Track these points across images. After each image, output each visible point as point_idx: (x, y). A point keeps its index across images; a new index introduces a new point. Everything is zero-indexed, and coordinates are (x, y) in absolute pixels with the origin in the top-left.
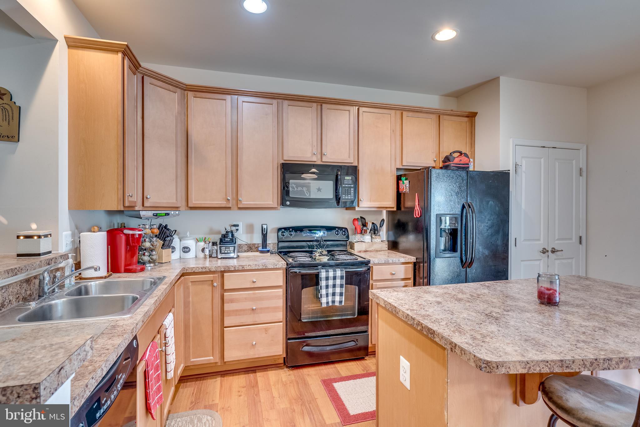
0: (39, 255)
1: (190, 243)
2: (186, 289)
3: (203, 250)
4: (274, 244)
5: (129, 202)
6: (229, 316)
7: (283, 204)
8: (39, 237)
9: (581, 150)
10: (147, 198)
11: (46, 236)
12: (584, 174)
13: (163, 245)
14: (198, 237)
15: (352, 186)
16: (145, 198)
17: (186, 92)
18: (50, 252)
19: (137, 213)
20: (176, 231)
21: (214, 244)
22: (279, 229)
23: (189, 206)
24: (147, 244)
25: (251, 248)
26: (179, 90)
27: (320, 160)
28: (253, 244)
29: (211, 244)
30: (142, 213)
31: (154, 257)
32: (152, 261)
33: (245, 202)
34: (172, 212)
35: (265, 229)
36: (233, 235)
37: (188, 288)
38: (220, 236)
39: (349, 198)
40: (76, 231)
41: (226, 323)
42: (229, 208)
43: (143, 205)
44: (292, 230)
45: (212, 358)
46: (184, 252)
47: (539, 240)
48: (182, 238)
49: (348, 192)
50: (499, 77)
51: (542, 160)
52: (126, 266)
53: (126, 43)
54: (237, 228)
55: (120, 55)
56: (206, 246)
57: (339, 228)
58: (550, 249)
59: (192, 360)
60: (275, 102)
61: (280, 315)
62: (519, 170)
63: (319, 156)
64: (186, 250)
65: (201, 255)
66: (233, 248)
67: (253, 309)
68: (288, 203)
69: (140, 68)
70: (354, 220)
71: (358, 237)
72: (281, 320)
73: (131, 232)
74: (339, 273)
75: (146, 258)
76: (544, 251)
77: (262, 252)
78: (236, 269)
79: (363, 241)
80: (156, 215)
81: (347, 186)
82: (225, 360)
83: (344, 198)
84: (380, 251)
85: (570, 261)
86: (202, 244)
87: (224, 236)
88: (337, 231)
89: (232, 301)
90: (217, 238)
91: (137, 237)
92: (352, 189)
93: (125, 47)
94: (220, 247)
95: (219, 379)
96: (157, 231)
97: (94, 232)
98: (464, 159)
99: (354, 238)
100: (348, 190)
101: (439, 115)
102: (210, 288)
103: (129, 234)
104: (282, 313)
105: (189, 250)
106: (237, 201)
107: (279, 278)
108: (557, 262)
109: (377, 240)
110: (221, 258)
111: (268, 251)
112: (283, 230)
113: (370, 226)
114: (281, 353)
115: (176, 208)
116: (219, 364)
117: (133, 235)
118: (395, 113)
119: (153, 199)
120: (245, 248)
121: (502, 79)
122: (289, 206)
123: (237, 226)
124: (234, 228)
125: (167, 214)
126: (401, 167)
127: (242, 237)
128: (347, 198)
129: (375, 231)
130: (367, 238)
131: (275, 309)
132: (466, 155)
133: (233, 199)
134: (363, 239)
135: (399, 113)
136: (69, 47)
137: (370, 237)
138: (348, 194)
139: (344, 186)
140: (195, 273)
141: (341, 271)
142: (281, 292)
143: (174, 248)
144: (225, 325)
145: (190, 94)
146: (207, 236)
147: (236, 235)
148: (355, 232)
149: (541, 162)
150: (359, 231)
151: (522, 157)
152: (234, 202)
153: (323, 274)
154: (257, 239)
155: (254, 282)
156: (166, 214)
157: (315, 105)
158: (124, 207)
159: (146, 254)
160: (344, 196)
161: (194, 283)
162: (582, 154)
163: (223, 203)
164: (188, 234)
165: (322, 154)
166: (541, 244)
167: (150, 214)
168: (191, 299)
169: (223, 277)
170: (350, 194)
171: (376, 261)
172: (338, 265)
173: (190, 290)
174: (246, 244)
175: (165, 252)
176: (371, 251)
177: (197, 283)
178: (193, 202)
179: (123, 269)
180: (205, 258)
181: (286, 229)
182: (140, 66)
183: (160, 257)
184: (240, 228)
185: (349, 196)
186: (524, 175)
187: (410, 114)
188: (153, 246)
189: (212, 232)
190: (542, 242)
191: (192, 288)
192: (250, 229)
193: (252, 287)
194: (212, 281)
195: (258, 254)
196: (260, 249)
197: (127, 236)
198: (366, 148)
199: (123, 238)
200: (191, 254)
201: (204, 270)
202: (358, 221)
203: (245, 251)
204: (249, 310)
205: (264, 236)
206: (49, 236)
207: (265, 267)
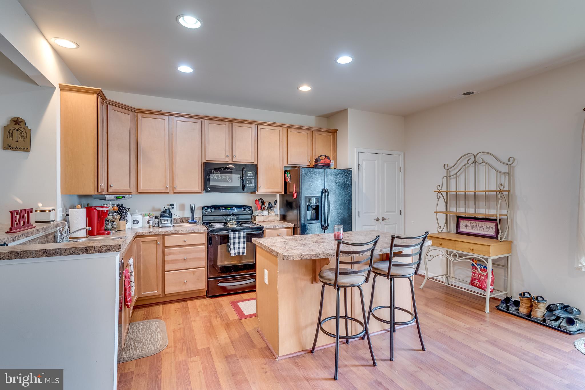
0: (50, 222)
1: (139, 217)
2: (139, 246)
3: (148, 222)
4: (199, 218)
5: (101, 189)
6: (168, 264)
7: (205, 190)
9: (400, 155)
10: (110, 186)
11: (52, 210)
12: (403, 170)
13: (121, 218)
14: (145, 213)
15: (253, 178)
16: (109, 187)
17: (136, 113)
18: (54, 220)
19: (104, 196)
20: (129, 209)
21: (156, 217)
22: (203, 207)
23: (139, 191)
24: (110, 217)
25: (183, 220)
26: (131, 113)
27: (231, 160)
28: (184, 218)
29: (154, 218)
30: (107, 197)
31: (115, 226)
32: (114, 228)
33: (179, 189)
34: (127, 196)
35: (193, 207)
36: (170, 212)
37: (140, 246)
38: (161, 212)
39: (251, 186)
40: (64, 208)
41: (166, 268)
42: (167, 193)
43: (108, 191)
44: (213, 208)
45: (157, 292)
46: (134, 223)
47: (374, 212)
48: (133, 214)
49: (250, 182)
50: (348, 109)
51: (376, 161)
52: (97, 231)
53: (100, 89)
54: (172, 207)
55: (96, 95)
56: (150, 219)
57: (245, 206)
58: (381, 219)
59: (143, 293)
60: (199, 121)
61: (203, 263)
62: (361, 168)
63: (231, 158)
64: (136, 222)
65: (147, 225)
66: (170, 220)
67: (185, 259)
68: (209, 189)
69: (106, 100)
70: (256, 200)
71: (259, 212)
72: (204, 266)
73: (101, 209)
74: (242, 234)
75: (110, 227)
76: (378, 220)
77: (191, 223)
78: (173, 233)
79: (262, 215)
80: (116, 198)
81: (249, 178)
82: (166, 293)
83: (247, 186)
84: (273, 221)
85: (394, 225)
86: (147, 218)
87: (164, 212)
88: (244, 208)
89: (170, 254)
90: (158, 214)
91: (105, 212)
92: (253, 180)
93: (99, 91)
94: (161, 219)
95: (161, 307)
96: (116, 209)
97: (78, 208)
98: (327, 161)
99: (257, 213)
100: (250, 181)
101: (312, 131)
102: (155, 246)
103: (100, 210)
104: (204, 261)
105: (138, 222)
106: (173, 188)
107: (202, 239)
108: (386, 226)
109: (272, 214)
110: (162, 227)
111: (195, 222)
112: (206, 208)
113: (267, 205)
114: (204, 288)
115: (130, 193)
116: (161, 296)
117: (103, 211)
118: (283, 130)
119: (115, 186)
120: (179, 221)
121: (349, 110)
122: (210, 191)
123: (173, 205)
124: (170, 207)
125: (124, 197)
126: (287, 165)
127: (176, 213)
128: (249, 186)
129: (270, 208)
130: (265, 213)
131: (200, 259)
132: (328, 158)
133: (170, 187)
134: (262, 214)
135: (285, 129)
136: (62, 91)
137: (267, 212)
138: (250, 183)
139: (247, 178)
140: (144, 236)
141: (244, 233)
142: (203, 248)
143: (127, 221)
144: (166, 270)
145: (139, 115)
146: (151, 213)
147: (172, 211)
148: (257, 209)
149: (375, 163)
150: (259, 208)
151: (363, 160)
152: (171, 189)
153: (232, 235)
154: (187, 214)
155: (185, 241)
156: (122, 197)
157: (227, 123)
158: (98, 192)
159: (110, 224)
160: (247, 184)
161: (144, 242)
162: (401, 158)
163: (163, 190)
164: (137, 211)
165: (232, 157)
166: (376, 215)
167: (112, 197)
168: (141, 253)
169: (164, 238)
170: (252, 183)
171: (268, 227)
172: (242, 230)
173: (141, 247)
174: (179, 218)
175: (122, 223)
176: (267, 222)
177: (146, 242)
178: (142, 189)
179: (96, 233)
180: (150, 227)
181: (208, 207)
182: (106, 99)
183: (119, 226)
184: (175, 207)
185: (251, 184)
186: (364, 171)
187: (293, 130)
188: (114, 218)
189: (154, 210)
190: (376, 214)
191: (142, 246)
192: (182, 207)
193: (184, 244)
194: (156, 241)
195: (188, 224)
196: (190, 221)
197: (99, 211)
198: (263, 153)
199: (96, 212)
200: (140, 225)
201: (151, 234)
202: (258, 201)
203: (179, 223)
204: (182, 259)
205: (193, 212)
206: (47, 211)
207: (192, 232)
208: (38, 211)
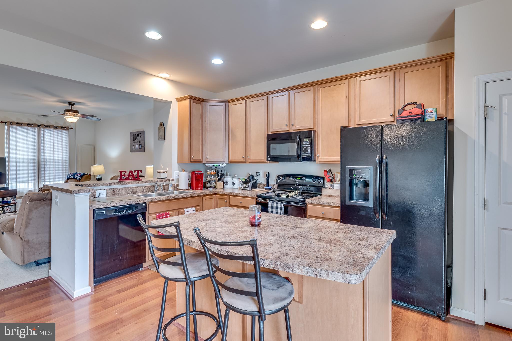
1: (236, 181)
3: (239, 185)
5: (193, 160)
7: (268, 159)
8: (161, 172)
10: (207, 158)
11: (164, 172)
13: (218, 180)
14: (239, 178)
15: (309, 145)
17: (228, 104)
18: (166, 178)
22: (279, 176)
23: (230, 161)
30: (207, 165)
32: (212, 187)
33: (252, 159)
34: (222, 164)
35: (267, 175)
39: (307, 154)
43: (207, 161)
49: (306, 150)
54: (259, 174)
55: (189, 100)
60: (266, 97)
64: (233, 184)
69: (204, 100)
70: (325, 171)
77: (266, 189)
78: (234, 195)
81: (305, 146)
83: (303, 154)
86: (240, 182)
88: (314, 179)
92: (309, 148)
93: (190, 96)
94: (243, 183)
96: (214, 173)
97: (185, 172)
99: (326, 185)
100: (306, 149)
102: (225, 203)
105: (235, 184)
106: (248, 158)
107: (253, 203)
115: (223, 162)
117: (198, 174)
119: (211, 159)
121: (457, 10)
123: (259, 172)
124: (257, 174)
127: (261, 180)
128: (305, 154)
130: (337, 186)
133: (246, 157)
136: (178, 101)
138: (306, 152)
139: (303, 146)
141: (281, 204)
143: (227, 182)
145: (230, 104)
146: (243, 178)
153: (270, 204)
155: (241, 203)
156: (218, 165)
157: (285, 93)
160: (303, 153)
161: (220, 199)
163: (241, 159)
164: (236, 176)
165: (292, 125)
167: (210, 165)
170: (308, 152)
172: (280, 201)
175: (219, 183)
179: (196, 188)
180: (239, 189)
181: (282, 176)
183: (217, 185)
184: (261, 174)
185: (307, 153)
187: (365, 78)
196: (266, 187)
197: (196, 174)
200: (234, 186)
201: (223, 193)
202: (327, 172)
205: (268, 179)
206: (166, 172)
207: (246, 196)
208: (162, 172)
